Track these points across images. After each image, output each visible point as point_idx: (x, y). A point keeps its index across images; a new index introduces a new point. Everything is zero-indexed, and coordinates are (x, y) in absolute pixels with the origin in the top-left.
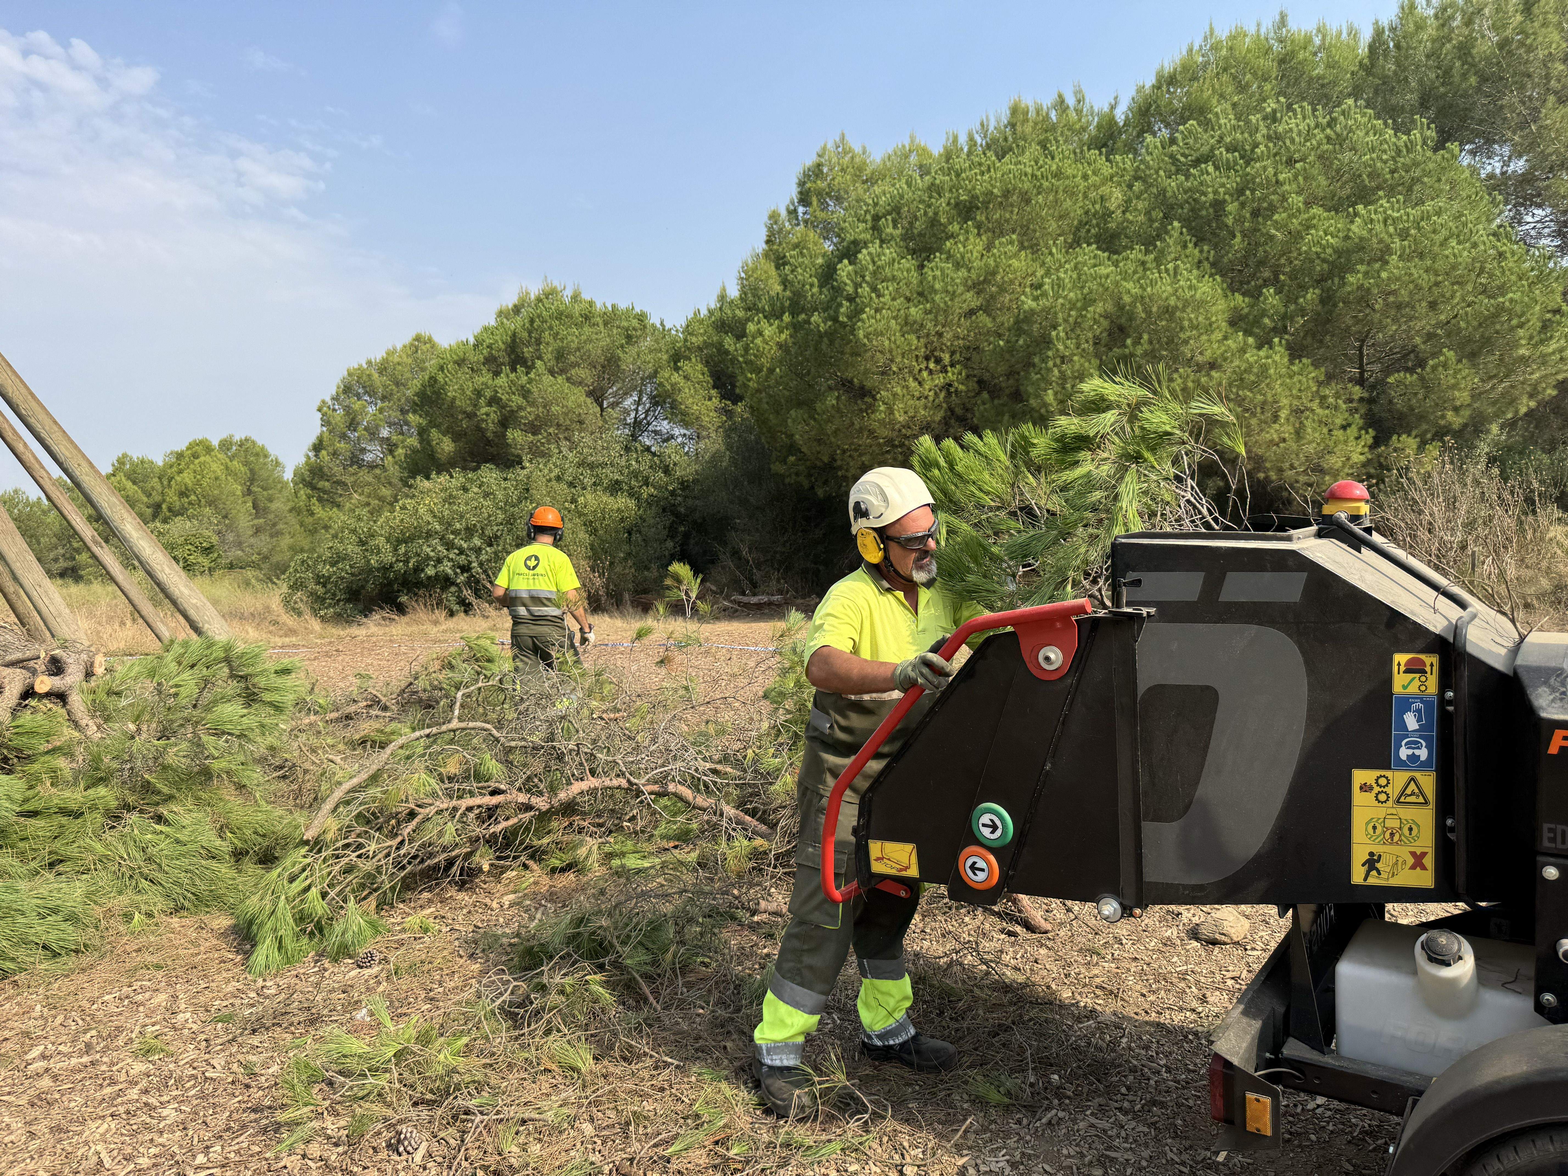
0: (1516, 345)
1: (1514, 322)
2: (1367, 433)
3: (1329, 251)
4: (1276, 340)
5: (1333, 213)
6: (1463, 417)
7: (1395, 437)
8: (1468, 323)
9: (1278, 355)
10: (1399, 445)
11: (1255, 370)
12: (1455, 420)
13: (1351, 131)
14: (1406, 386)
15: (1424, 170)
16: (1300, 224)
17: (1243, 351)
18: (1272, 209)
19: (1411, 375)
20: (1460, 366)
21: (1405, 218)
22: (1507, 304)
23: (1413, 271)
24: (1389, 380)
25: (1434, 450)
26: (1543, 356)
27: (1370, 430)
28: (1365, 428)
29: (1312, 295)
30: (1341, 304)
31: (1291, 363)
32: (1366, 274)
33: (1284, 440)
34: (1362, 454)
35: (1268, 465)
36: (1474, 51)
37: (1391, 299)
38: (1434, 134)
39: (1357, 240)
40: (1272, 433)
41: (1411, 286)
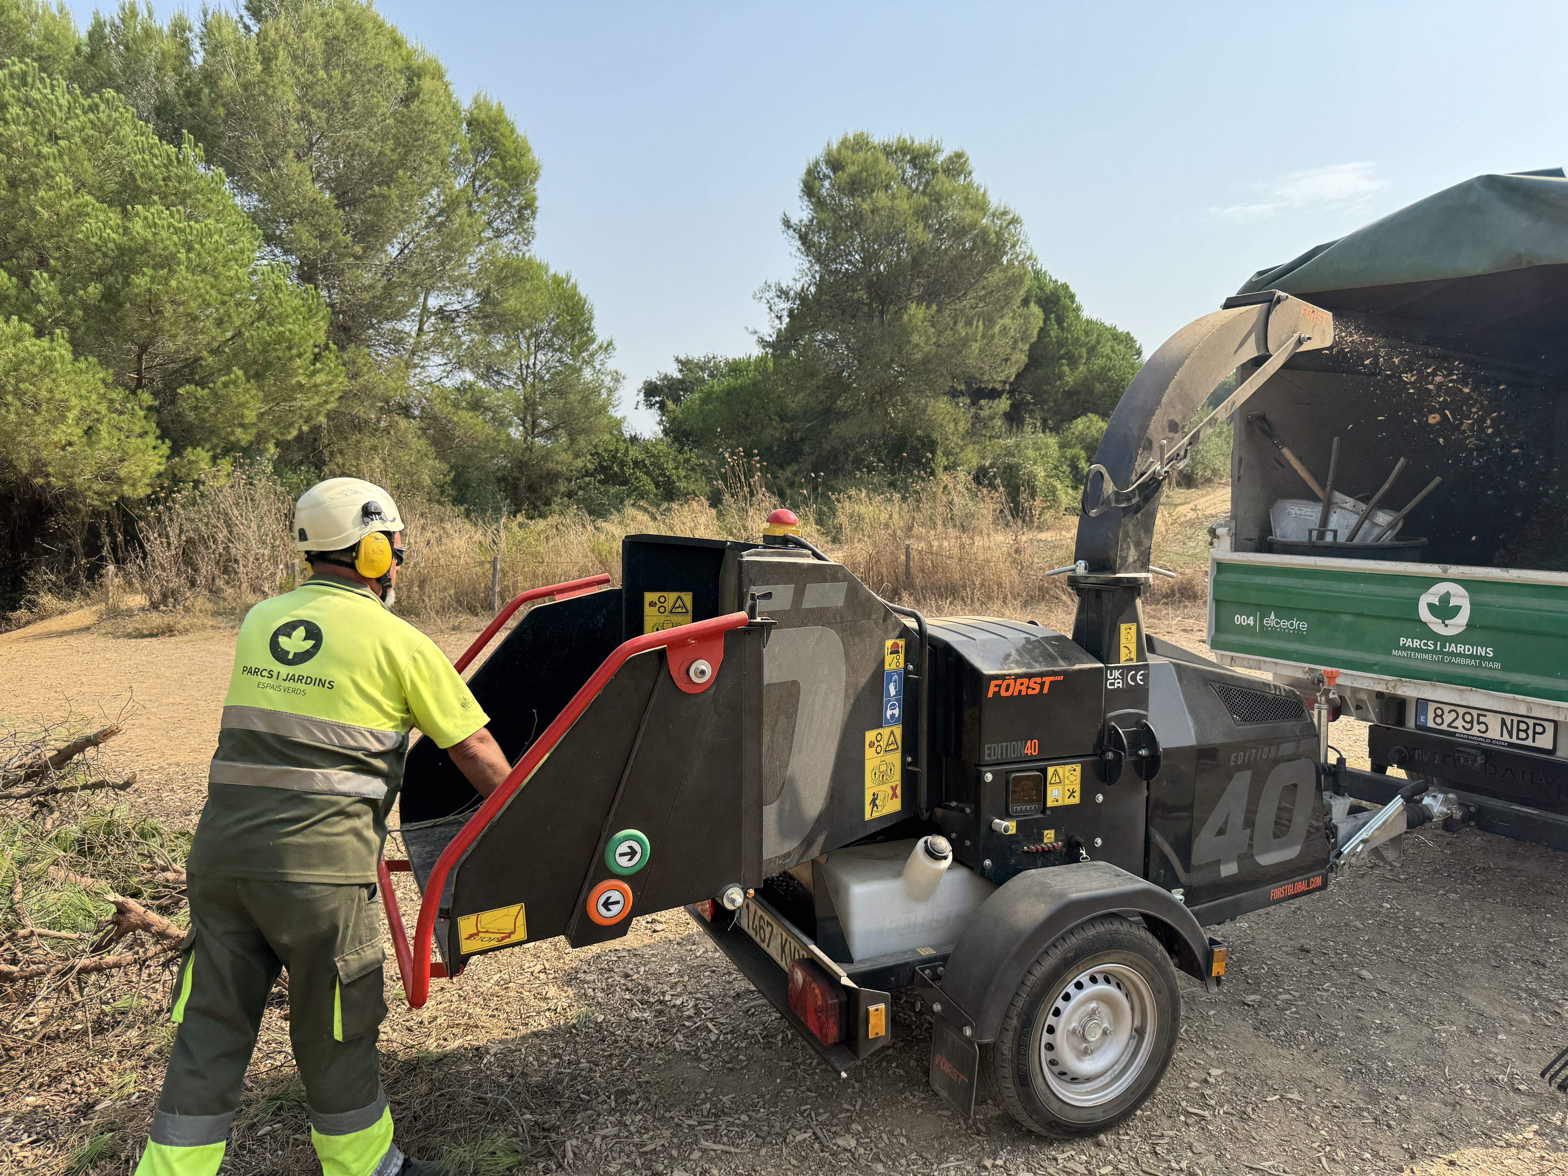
0: (294, 374)
1: (294, 352)
2: (164, 443)
3: (111, 245)
4: (58, 331)
5: (106, 205)
6: (250, 434)
7: (189, 449)
8: (253, 345)
9: (63, 350)
10: (193, 458)
11: (38, 362)
12: (243, 437)
13: (116, 122)
14: (197, 399)
15: (196, 186)
16: (70, 208)
17: (18, 339)
18: (34, 181)
19: (203, 389)
20: (248, 386)
21: (188, 230)
22: (287, 333)
23: (201, 285)
24: (180, 391)
25: (225, 465)
26: (316, 386)
27: (167, 441)
28: (162, 437)
29: (94, 290)
30: (128, 305)
31: (76, 360)
32: (153, 279)
33: (70, 444)
34: (159, 464)
35: (50, 469)
36: (221, 83)
37: (181, 309)
38: (202, 153)
39: (141, 242)
40: (58, 435)
41: (200, 300)
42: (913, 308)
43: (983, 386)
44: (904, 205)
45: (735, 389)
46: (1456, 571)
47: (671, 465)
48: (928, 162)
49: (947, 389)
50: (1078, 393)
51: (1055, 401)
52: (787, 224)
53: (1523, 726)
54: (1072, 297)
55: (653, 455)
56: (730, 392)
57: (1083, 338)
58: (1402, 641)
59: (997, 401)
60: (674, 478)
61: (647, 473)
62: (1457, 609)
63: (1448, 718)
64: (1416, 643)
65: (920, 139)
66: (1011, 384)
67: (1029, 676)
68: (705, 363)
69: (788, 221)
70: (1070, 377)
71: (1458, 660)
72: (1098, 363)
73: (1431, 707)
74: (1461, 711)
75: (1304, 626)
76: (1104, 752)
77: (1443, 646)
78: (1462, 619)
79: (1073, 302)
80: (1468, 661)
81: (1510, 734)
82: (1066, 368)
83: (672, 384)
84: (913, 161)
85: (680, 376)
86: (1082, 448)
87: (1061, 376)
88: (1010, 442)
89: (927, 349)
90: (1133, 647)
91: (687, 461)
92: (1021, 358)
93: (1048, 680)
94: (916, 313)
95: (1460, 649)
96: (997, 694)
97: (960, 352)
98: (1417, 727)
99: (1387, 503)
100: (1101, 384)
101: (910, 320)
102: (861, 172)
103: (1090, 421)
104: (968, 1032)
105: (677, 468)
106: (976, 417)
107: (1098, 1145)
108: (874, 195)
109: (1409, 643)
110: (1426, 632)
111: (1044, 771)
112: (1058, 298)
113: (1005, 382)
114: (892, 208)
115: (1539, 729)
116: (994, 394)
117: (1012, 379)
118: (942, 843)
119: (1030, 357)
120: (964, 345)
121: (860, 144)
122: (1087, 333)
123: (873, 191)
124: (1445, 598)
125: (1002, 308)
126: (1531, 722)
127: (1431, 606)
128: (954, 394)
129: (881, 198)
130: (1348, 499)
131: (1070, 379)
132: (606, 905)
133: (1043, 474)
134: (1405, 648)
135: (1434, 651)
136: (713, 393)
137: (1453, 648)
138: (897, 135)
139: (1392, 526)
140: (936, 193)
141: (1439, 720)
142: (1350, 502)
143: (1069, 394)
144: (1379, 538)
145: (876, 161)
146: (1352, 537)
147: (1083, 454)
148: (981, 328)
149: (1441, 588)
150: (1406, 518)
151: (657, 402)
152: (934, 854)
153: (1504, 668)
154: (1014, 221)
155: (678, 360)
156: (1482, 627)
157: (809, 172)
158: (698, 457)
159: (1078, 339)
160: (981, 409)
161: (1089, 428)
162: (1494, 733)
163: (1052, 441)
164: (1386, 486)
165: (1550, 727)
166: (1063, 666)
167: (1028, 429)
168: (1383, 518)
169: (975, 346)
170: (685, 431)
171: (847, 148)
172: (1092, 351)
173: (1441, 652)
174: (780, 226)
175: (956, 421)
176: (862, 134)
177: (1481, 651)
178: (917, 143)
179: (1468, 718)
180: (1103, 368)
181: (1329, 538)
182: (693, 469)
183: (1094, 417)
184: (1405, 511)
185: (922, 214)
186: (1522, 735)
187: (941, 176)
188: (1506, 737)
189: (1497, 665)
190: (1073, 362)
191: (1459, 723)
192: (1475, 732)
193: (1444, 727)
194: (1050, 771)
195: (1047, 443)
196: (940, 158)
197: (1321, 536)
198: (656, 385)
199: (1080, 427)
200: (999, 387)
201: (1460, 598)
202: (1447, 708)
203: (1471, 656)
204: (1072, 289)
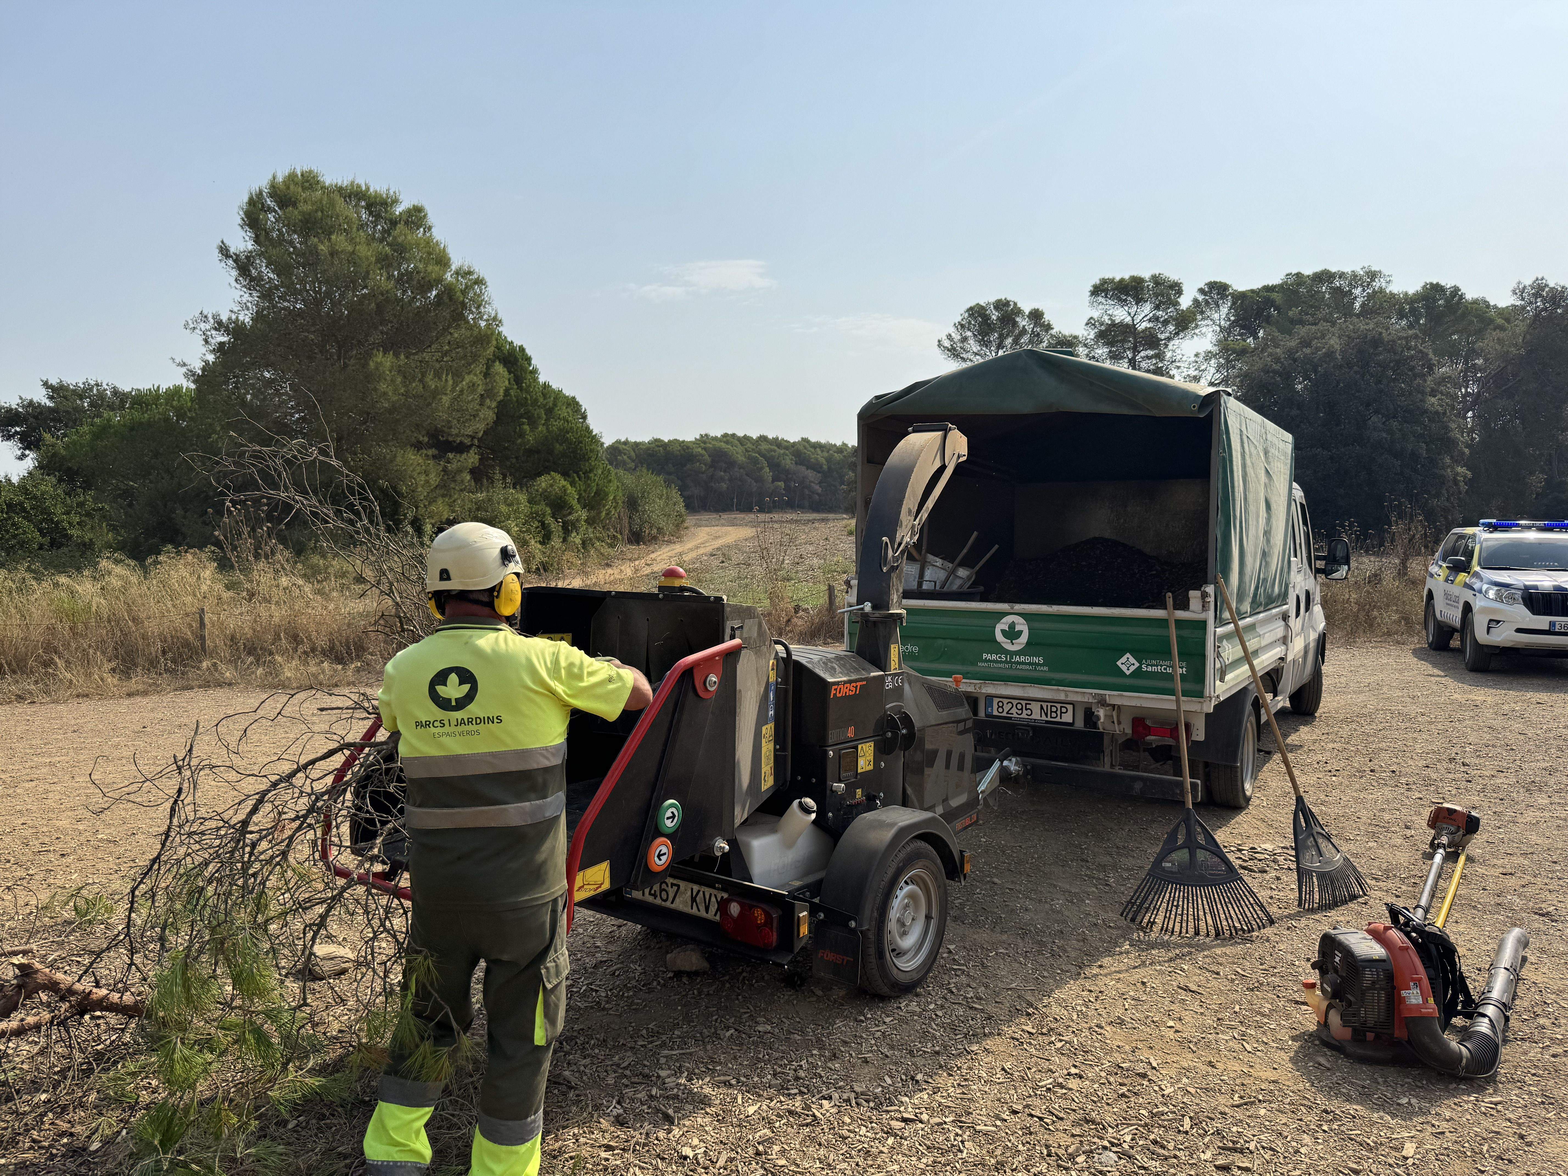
42: (379, 357)
43: (450, 439)
44: (366, 252)
45: (141, 424)
46: (1019, 607)
47: (59, 510)
48: (386, 211)
49: (413, 440)
50: (538, 452)
51: (517, 458)
52: (224, 251)
53: (1054, 709)
54: (528, 359)
55: (35, 497)
56: (134, 427)
57: (541, 400)
58: (985, 656)
59: (464, 456)
60: (66, 525)
61: (28, 518)
62: (1020, 633)
63: (1007, 708)
64: (994, 657)
65: (378, 186)
66: (479, 440)
67: (850, 682)
68: (84, 390)
69: (227, 250)
70: (531, 436)
71: (1021, 667)
72: (556, 425)
73: (996, 701)
74: (1015, 702)
75: (916, 649)
76: (885, 733)
77: (1011, 658)
78: (1024, 639)
79: (530, 364)
80: (1027, 667)
81: (1046, 715)
82: (526, 427)
83: (41, 413)
84: (368, 207)
85: (50, 404)
86: (547, 505)
87: (522, 435)
88: (481, 496)
89: (395, 398)
90: (897, 660)
91: (81, 505)
92: (488, 415)
93: (859, 684)
94: (383, 361)
95: (1022, 659)
96: (835, 695)
97: (429, 404)
98: (987, 716)
99: (965, 563)
100: (561, 445)
101: (377, 368)
102: (316, 211)
103: (553, 478)
104: (853, 924)
105: (67, 513)
106: (445, 470)
107: (917, 995)
108: (333, 237)
109: (989, 657)
110: (1001, 650)
111: (856, 748)
112: (516, 360)
113: (473, 438)
114: (353, 252)
115: (1064, 710)
116: (461, 448)
117: (480, 435)
118: (809, 802)
119: (497, 414)
120: (434, 398)
121: (309, 181)
122: (544, 395)
123: (331, 233)
124: (1012, 626)
125: (470, 365)
126: (1058, 706)
127: (1003, 631)
128: (418, 446)
129: (340, 240)
130: (938, 559)
131: (530, 438)
132: (659, 856)
133: (516, 529)
134: (986, 661)
135: (1006, 662)
136: (110, 426)
137: (1018, 659)
138: (350, 179)
139: (969, 578)
140: (399, 244)
141: (1000, 710)
142: (939, 562)
143: (530, 452)
144: (961, 586)
145: (332, 204)
146: (943, 587)
147: (548, 510)
148: (450, 382)
149: (1009, 619)
150: (977, 573)
151: (16, 433)
152: (806, 810)
153: (1050, 670)
154: (480, 282)
155: (46, 384)
156: (1037, 644)
157: (251, 202)
158: (96, 500)
159: (536, 400)
160: (449, 462)
161: (552, 486)
162: (1036, 715)
163: (523, 497)
164: (965, 551)
165: (1070, 707)
166: (864, 675)
167: (499, 484)
168: (962, 573)
169: (446, 400)
170: (69, 469)
171: (296, 184)
172: (550, 411)
173: (1010, 662)
174: (216, 254)
175: (426, 473)
176: (311, 172)
177: (1036, 660)
178: (371, 190)
179: (1019, 706)
180: (560, 429)
181: (925, 586)
182: (88, 514)
183: (558, 476)
184: (977, 568)
185: (385, 262)
186: (1054, 715)
187: (400, 227)
188: (1044, 718)
189: (1046, 668)
190: (533, 423)
191: (1014, 710)
192: (1024, 716)
193: (1004, 714)
194: (860, 747)
195: (517, 499)
196: (399, 210)
197: (920, 584)
198: (17, 413)
199: (543, 485)
200: (467, 441)
201: (1022, 626)
202: (1005, 701)
203: (1030, 664)
204: (529, 352)
